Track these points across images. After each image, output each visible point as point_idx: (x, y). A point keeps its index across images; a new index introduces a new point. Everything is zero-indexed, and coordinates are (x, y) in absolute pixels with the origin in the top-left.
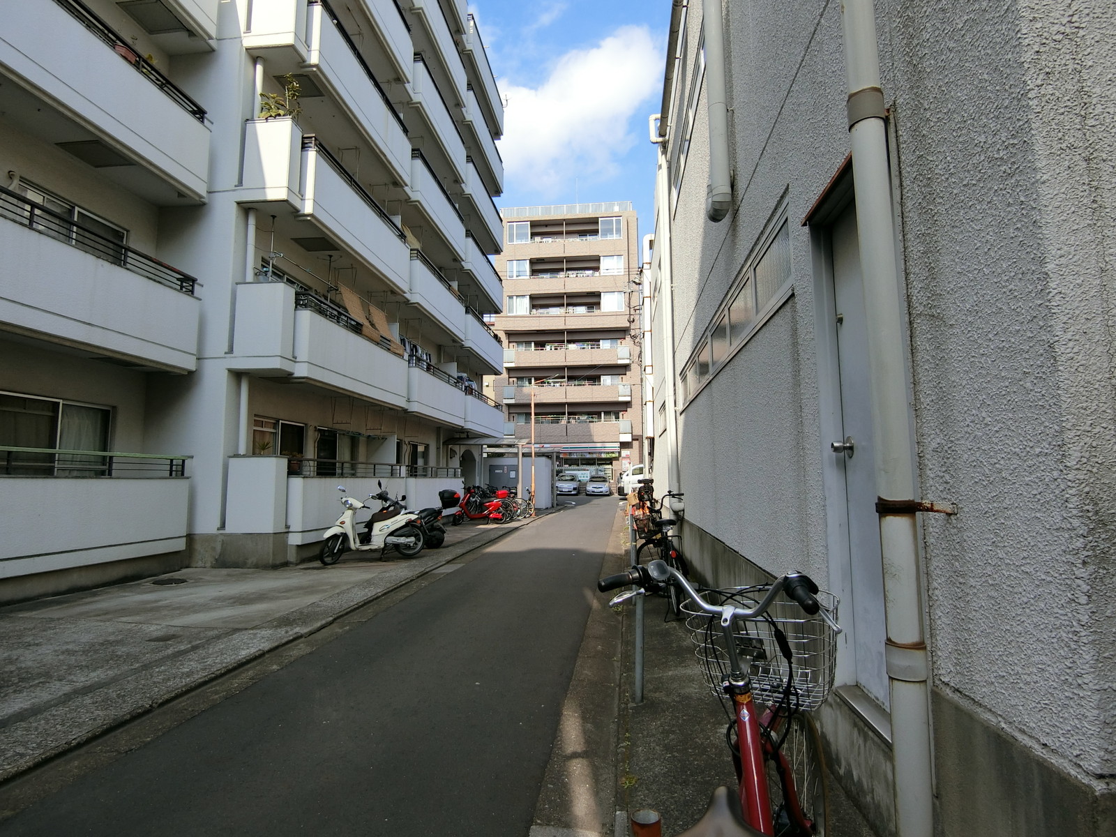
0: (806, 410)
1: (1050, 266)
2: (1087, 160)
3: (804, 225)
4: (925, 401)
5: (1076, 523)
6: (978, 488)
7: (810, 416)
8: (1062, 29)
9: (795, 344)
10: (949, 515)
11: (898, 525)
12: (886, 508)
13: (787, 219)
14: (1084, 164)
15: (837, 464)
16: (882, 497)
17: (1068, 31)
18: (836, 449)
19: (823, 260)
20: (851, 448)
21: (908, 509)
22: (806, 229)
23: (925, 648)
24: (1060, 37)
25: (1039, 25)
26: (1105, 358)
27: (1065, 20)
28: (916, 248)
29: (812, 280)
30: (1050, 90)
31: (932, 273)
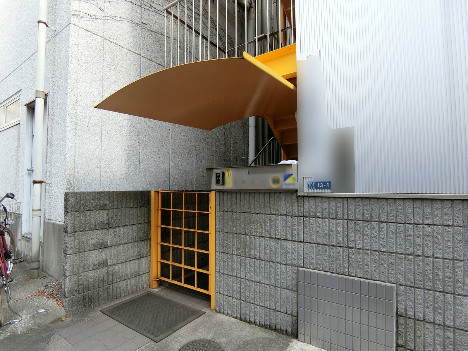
0: (20, 159)
1: (67, 141)
2: (76, 125)
3: (25, 106)
4: (48, 160)
5: (66, 183)
6: (55, 178)
7: (21, 161)
8: (75, 101)
9: (19, 138)
10: (50, 184)
11: (37, 186)
12: (35, 182)
13: (20, 99)
14: (75, 125)
15: (29, 174)
16: (35, 180)
17: (76, 102)
18: (28, 170)
19: (30, 117)
20: (33, 170)
21: (40, 182)
22: (26, 107)
23: (41, 210)
24: (74, 102)
25: (71, 99)
26: (74, 157)
27: (75, 100)
28: (50, 128)
29: (26, 122)
30: (71, 111)
31: (52, 134)
